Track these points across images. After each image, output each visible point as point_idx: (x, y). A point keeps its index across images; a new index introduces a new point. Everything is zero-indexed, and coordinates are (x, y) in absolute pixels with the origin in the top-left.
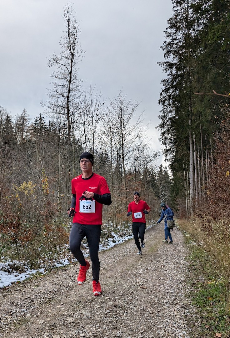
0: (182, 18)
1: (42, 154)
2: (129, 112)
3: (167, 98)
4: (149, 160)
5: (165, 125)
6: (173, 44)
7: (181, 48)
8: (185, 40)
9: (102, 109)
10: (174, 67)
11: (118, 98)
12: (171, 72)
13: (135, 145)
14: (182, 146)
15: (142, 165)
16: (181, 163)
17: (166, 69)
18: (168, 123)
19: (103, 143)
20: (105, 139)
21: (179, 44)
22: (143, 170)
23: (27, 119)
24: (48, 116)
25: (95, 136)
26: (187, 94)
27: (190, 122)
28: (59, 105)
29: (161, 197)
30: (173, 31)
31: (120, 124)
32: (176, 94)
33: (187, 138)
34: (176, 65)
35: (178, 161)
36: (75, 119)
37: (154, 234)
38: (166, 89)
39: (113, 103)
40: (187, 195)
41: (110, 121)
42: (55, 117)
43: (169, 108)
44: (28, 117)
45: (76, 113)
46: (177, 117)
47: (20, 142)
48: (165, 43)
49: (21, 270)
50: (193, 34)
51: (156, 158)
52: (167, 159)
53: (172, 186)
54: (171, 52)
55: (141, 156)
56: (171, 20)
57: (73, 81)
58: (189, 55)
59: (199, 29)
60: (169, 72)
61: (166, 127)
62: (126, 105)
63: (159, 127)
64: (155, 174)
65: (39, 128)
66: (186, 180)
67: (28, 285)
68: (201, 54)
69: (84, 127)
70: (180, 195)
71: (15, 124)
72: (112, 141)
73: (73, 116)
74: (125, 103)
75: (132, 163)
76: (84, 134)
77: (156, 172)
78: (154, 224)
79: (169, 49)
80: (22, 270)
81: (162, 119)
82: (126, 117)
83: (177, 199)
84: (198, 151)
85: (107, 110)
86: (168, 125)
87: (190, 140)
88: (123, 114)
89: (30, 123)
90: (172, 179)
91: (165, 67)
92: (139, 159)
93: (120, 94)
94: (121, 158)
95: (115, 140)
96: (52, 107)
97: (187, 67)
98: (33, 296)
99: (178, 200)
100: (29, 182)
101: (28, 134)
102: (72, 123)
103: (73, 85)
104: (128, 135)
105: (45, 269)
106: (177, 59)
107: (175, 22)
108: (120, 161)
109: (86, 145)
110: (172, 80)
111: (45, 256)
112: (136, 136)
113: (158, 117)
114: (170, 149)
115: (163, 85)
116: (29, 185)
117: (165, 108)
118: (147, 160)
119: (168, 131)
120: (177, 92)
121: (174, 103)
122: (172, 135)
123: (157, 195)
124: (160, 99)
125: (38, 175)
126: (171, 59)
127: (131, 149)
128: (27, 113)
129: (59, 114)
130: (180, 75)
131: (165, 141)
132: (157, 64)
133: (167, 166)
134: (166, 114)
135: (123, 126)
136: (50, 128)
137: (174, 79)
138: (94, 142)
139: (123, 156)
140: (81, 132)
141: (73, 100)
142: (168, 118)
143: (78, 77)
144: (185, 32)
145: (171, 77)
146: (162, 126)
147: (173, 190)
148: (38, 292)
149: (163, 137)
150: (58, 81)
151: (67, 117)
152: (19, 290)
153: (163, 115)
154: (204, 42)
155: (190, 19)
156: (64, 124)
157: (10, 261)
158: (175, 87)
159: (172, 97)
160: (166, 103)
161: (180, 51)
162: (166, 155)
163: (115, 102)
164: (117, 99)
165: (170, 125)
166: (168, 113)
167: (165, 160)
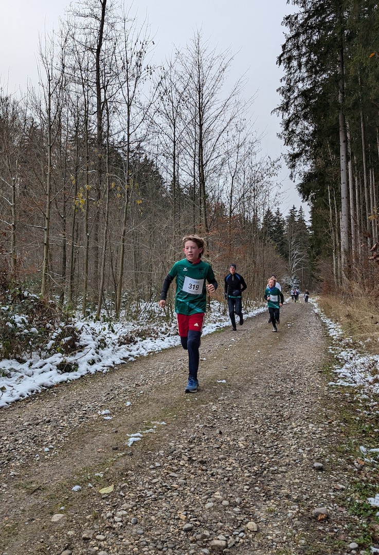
5: (291, 106)
16: (322, 181)
18: (297, 103)
43: (299, 74)
52: (295, 173)
61: (292, 110)
63: (278, 111)
66: (333, 217)
81: (284, 95)
86: (296, 107)
87: (341, 133)
99: (321, 261)
113: (277, 91)
114: (301, 153)
117: (291, 73)
119: (295, 118)
123: (286, 256)
124: (282, 55)
131: (290, 138)
134: (292, 84)
142: (296, 92)
146: (285, 107)
153: (288, 86)
160: (293, 63)
162: (293, 166)
165: (300, 105)
166: (297, 82)
167: (291, 176)
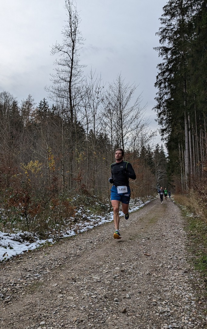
0: (177, 5)
1: (47, 135)
2: (127, 94)
3: (163, 81)
4: (146, 139)
5: (161, 106)
6: (168, 30)
7: (176, 33)
8: (180, 26)
9: (102, 92)
10: (170, 52)
11: (117, 82)
12: (167, 57)
13: (133, 126)
14: (177, 127)
15: (140, 144)
16: (176, 142)
17: (162, 54)
18: (164, 105)
19: (103, 124)
20: (105, 120)
21: (174, 29)
22: (140, 149)
23: (32, 104)
24: (52, 100)
25: (96, 118)
26: (182, 77)
27: (184, 103)
28: (61, 90)
29: (158, 174)
30: (168, 17)
31: (119, 106)
32: (171, 77)
33: (183, 118)
34: (171, 50)
35: (174, 139)
36: (77, 103)
37: (152, 208)
38: (161, 72)
39: (112, 86)
40: (182, 172)
41: (110, 103)
42: (59, 101)
43: (165, 91)
44: (33, 102)
45: (78, 97)
46: (173, 99)
47: (26, 125)
48: (160, 30)
49: (31, 240)
50: (187, 19)
51: (153, 137)
52: (163, 138)
53: (168, 164)
54: (166, 38)
55: (139, 136)
56: (166, 7)
57: (75, 67)
58: (184, 39)
59: (193, 15)
60: (164, 56)
61: (162, 108)
62: (125, 88)
63: (155, 109)
64: (152, 153)
65: (43, 112)
66: (181, 157)
67: (39, 253)
68: (195, 39)
69: (86, 110)
70: (176, 172)
71: (21, 108)
72: (112, 122)
73: (75, 99)
74: (123, 87)
75: (131, 142)
76: (86, 116)
77: (152, 151)
78: (152, 199)
79: (165, 34)
80: (33, 240)
81: (158, 101)
82: (125, 99)
83: (172, 175)
84: (193, 130)
85: (106, 93)
86: (164, 107)
87: (185, 120)
88: (121, 97)
89: (35, 107)
90: (168, 158)
91: (161, 51)
92: (137, 139)
93: (119, 78)
94: (121, 138)
95: (115, 121)
96: (56, 91)
97: (181, 51)
98: (44, 263)
99: (174, 176)
100: (36, 161)
101: (34, 118)
102: (74, 105)
103: (75, 71)
104: (127, 117)
105: (53, 239)
106: (172, 44)
107: (170, 9)
108: (119, 141)
109: (88, 126)
110: (168, 64)
111: (52, 228)
112: (135, 117)
113: (155, 99)
114: (166, 129)
115: (159, 69)
116: (35, 164)
117: (161, 91)
118: (144, 139)
119: (164, 112)
120: (173, 75)
121: (169, 85)
122: (168, 116)
123: (154, 172)
124: (157, 82)
125: (43, 155)
126: (167, 44)
127: (129, 129)
128: (32, 98)
129: (62, 98)
130: (175, 59)
131: (161, 122)
132: (153, 49)
133: (163, 145)
134: (162, 96)
135: (121, 108)
136: (53, 112)
137: (169, 62)
138: (95, 123)
139: (122, 135)
140: (82, 114)
141: (75, 85)
142: (164, 99)
143: (79, 63)
144: (180, 18)
145: (166, 61)
146: (159, 107)
147: (169, 168)
148: (48, 259)
149: (160, 118)
150: (61, 68)
151: (69, 100)
152: (31, 257)
153: (160, 97)
154: (198, 27)
155: (184, 6)
156: (67, 107)
157: (21, 231)
158: (171, 71)
159: (167, 80)
160: (162, 85)
161: (175, 37)
162: (163, 135)
163: (114, 85)
164: (115, 83)
165: (166, 106)
166: (164, 95)
167: (162, 139)
